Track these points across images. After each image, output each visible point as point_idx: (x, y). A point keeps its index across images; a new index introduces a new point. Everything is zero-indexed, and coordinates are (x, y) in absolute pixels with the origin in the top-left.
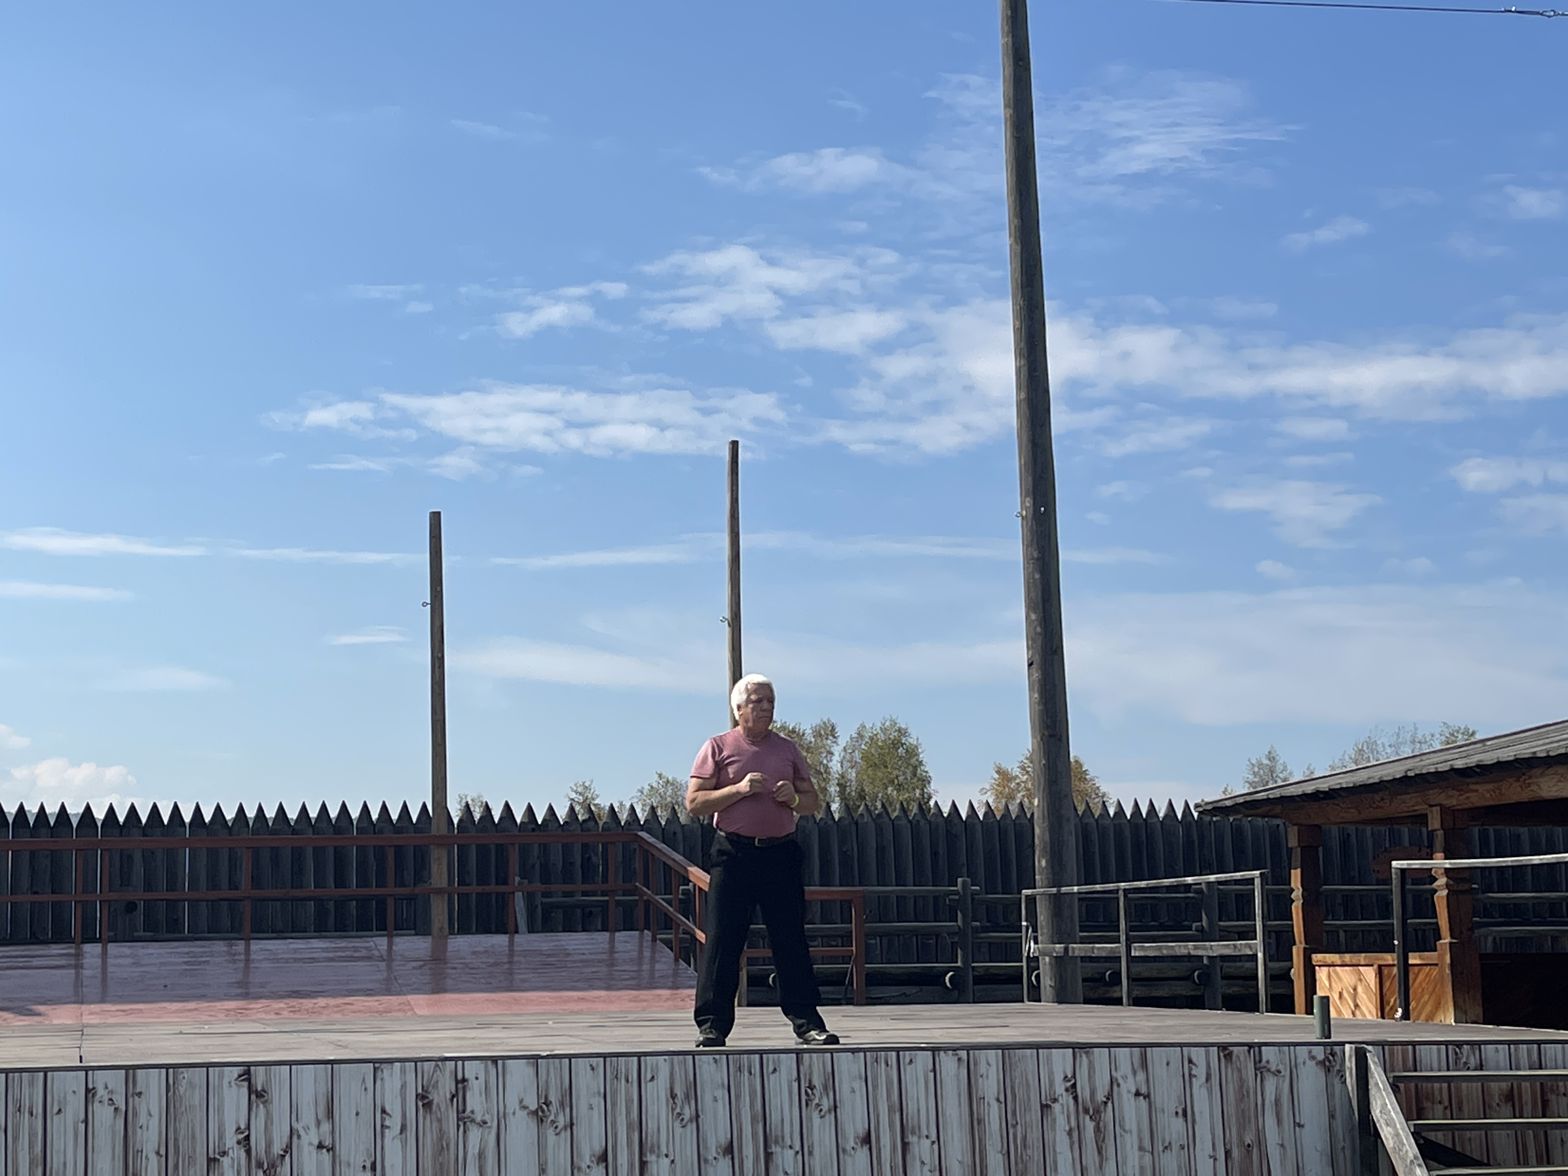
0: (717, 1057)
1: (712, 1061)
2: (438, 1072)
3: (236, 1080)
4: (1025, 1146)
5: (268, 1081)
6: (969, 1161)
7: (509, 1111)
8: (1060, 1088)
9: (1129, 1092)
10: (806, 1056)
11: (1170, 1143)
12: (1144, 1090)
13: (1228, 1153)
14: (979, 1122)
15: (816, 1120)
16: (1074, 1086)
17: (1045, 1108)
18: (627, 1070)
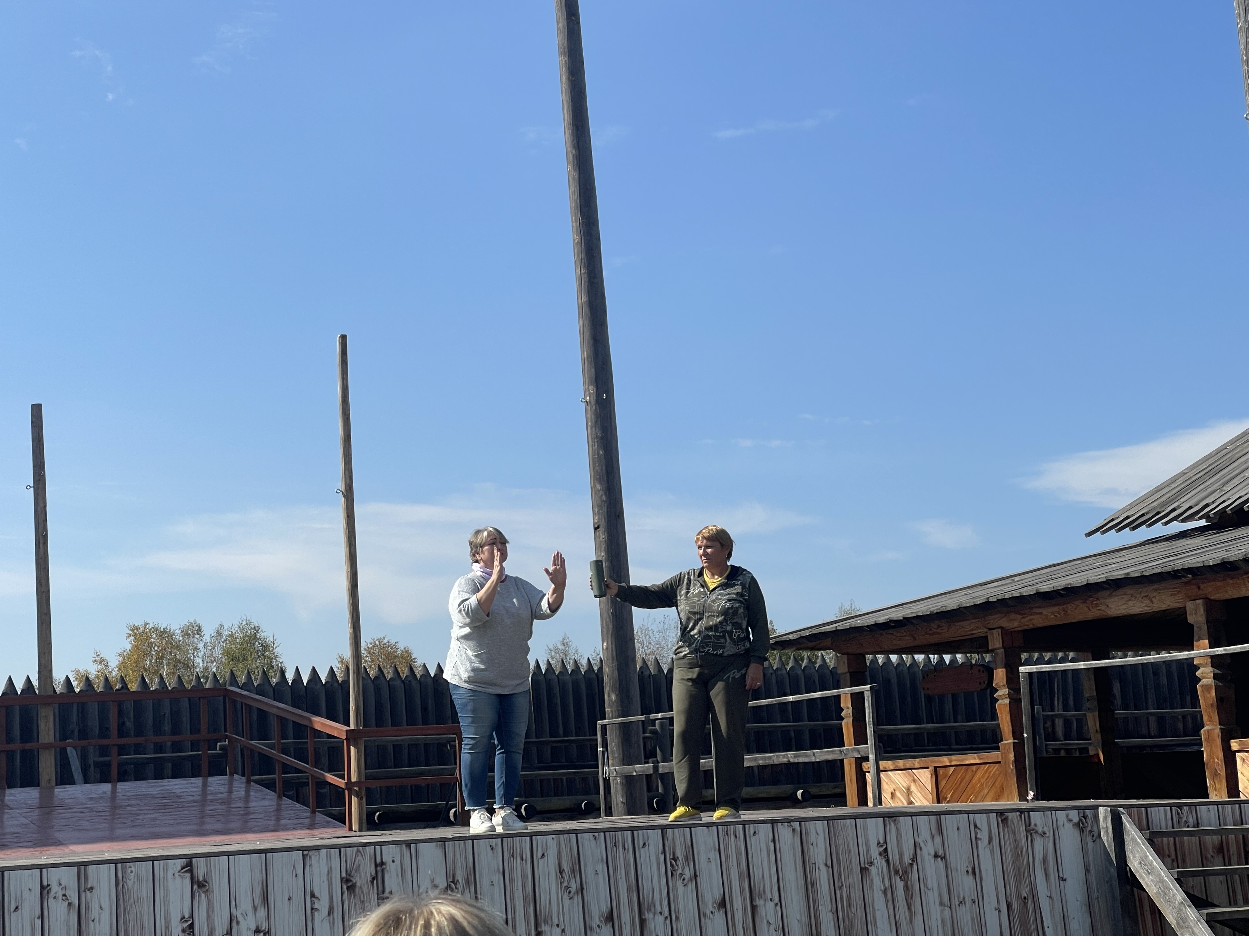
0: (596, 834)
1: (592, 838)
2: (360, 857)
3: (179, 872)
4: (849, 905)
5: (209, 872)
6: (805, 919)
8: (875, 852)
9: (929, 854)
10: (669, 831)
11: (964, 898)
12: (941, 853)
13: (1009, 906)
14: (812, 885)
15: (681, 888)
16: (886, 850)
17: (864, 870)
18: (521, 849)
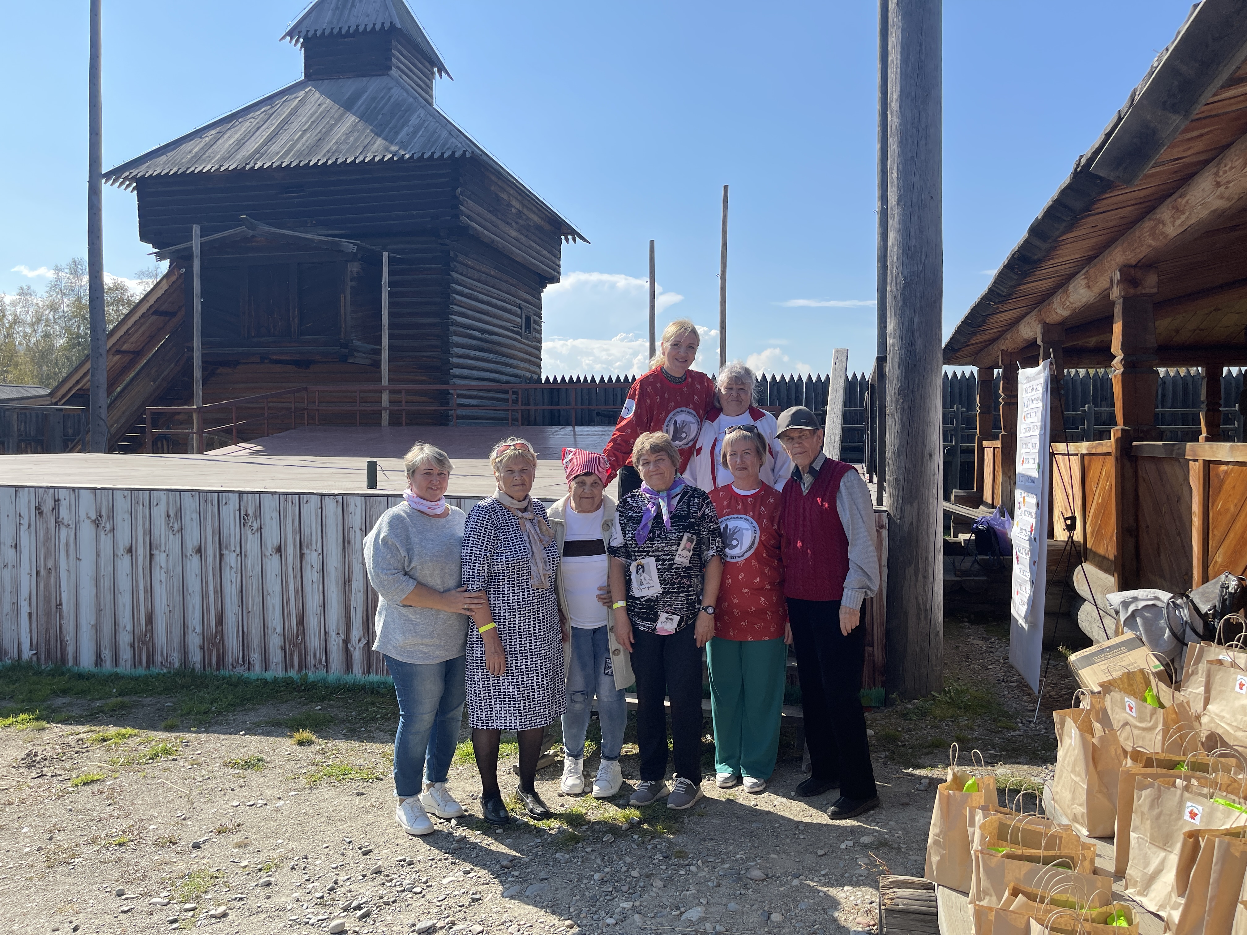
2: (46, 495)
7: (81, 519)
10: (244, 495)
14: (349, 543)
15: (250, 536)
18: (143, 499)
